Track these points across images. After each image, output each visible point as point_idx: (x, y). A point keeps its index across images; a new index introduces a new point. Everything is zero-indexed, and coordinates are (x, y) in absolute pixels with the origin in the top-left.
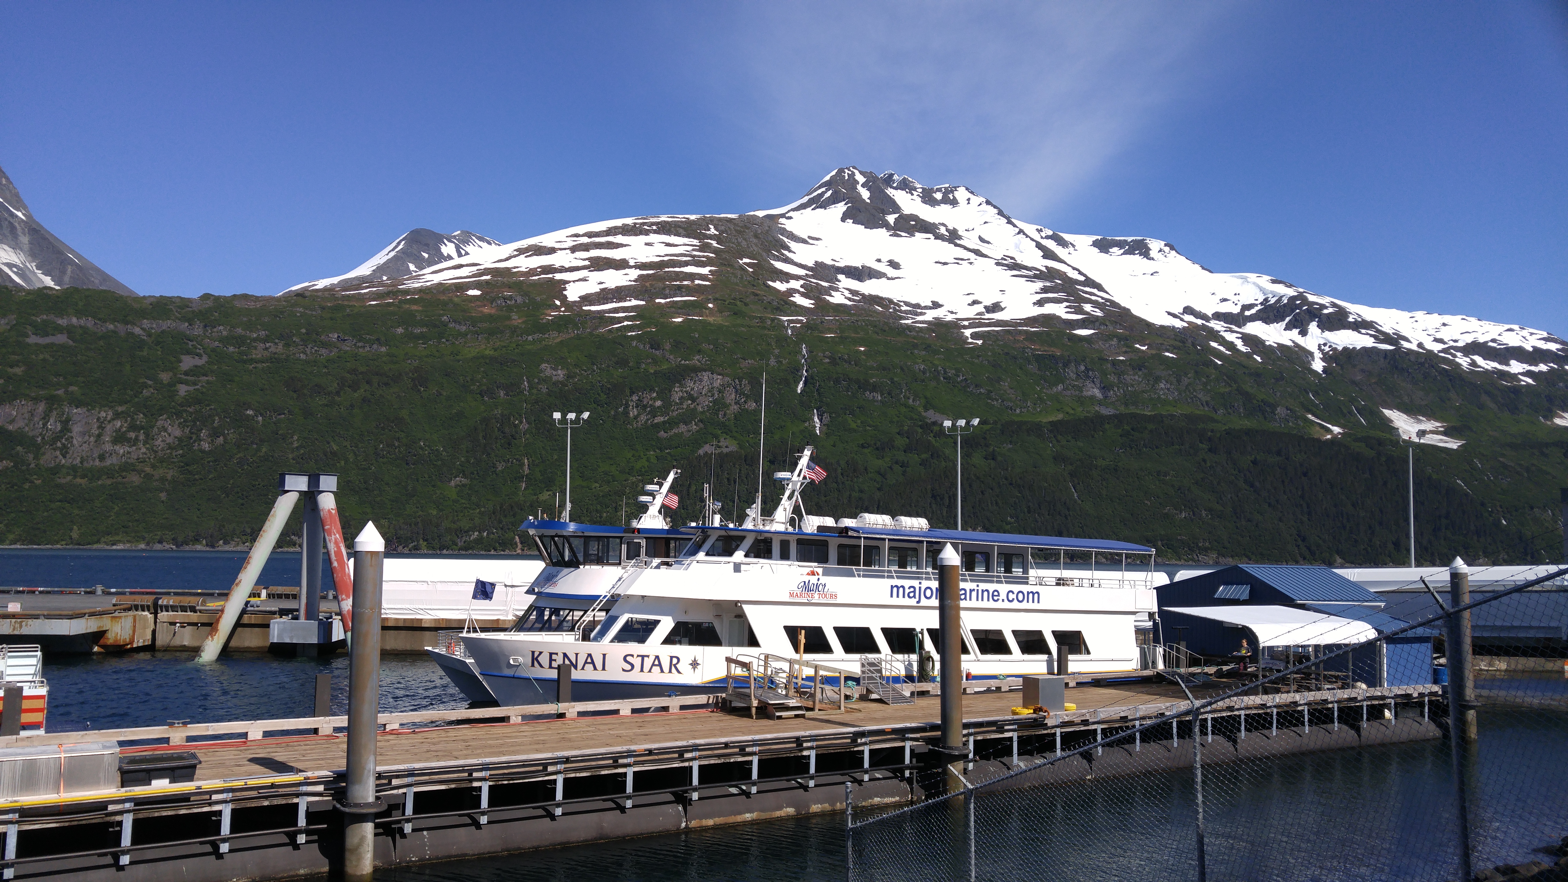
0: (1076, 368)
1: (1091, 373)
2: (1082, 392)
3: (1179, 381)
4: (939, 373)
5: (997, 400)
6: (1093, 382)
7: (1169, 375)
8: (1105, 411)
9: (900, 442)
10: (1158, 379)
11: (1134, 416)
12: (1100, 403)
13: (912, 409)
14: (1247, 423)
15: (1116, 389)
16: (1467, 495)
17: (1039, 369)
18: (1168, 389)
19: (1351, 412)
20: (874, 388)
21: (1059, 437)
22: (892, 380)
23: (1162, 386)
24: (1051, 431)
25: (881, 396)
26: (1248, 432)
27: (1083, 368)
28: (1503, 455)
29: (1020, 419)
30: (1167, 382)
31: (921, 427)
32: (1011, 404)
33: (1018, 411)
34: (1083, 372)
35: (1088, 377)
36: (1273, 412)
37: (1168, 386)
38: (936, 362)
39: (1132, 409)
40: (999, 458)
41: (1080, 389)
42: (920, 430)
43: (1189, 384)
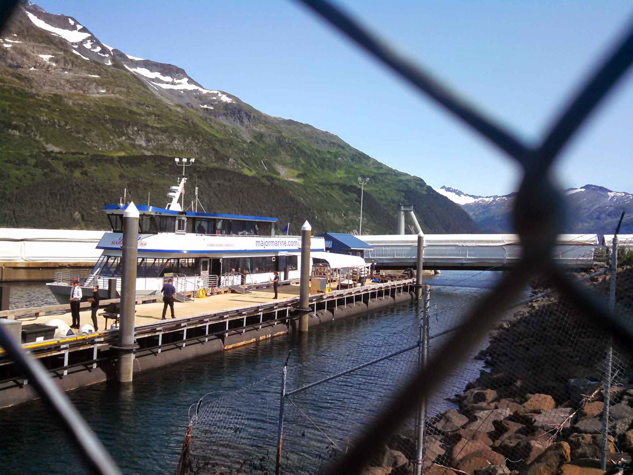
0: (132, 128)
1: (140, 132)
2: (135, 141)
3: (185, 141)
4: (55, 123)
5: (89, 142)
6: (141, 136)
7: (180, 137)
8: (148, 153)
9: (32, 161)
10: (174, 139)
11: (162, 157)
12: (145, 149)
13: (38, 142)
14: (215, 165)
15: (153, 142)
16: (304, 204)
17: (113, 127)
18: (179, 145)
19: (261, 164)
20: (15, 127)
21: (123, 165)
22: (26, 124)
23: (176, 142)
24: (119, 162)
25: (19, 133)
26: (216, 169)
27: (136, 129)
28: (318, 188)
29: (101, 154)
30: (178, 140)
31: (44, 153)
32: (96, 145)
33: (100, 149)
34: (136, 131)
35: (138, 134)
36: (228, 160)
37: (179, 143)
38: (54, 117)
39: (160, 153)
40: (89, 174)
41: (134, 140)
42: (43, 155)
43: (189, 143)
